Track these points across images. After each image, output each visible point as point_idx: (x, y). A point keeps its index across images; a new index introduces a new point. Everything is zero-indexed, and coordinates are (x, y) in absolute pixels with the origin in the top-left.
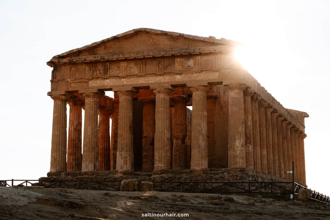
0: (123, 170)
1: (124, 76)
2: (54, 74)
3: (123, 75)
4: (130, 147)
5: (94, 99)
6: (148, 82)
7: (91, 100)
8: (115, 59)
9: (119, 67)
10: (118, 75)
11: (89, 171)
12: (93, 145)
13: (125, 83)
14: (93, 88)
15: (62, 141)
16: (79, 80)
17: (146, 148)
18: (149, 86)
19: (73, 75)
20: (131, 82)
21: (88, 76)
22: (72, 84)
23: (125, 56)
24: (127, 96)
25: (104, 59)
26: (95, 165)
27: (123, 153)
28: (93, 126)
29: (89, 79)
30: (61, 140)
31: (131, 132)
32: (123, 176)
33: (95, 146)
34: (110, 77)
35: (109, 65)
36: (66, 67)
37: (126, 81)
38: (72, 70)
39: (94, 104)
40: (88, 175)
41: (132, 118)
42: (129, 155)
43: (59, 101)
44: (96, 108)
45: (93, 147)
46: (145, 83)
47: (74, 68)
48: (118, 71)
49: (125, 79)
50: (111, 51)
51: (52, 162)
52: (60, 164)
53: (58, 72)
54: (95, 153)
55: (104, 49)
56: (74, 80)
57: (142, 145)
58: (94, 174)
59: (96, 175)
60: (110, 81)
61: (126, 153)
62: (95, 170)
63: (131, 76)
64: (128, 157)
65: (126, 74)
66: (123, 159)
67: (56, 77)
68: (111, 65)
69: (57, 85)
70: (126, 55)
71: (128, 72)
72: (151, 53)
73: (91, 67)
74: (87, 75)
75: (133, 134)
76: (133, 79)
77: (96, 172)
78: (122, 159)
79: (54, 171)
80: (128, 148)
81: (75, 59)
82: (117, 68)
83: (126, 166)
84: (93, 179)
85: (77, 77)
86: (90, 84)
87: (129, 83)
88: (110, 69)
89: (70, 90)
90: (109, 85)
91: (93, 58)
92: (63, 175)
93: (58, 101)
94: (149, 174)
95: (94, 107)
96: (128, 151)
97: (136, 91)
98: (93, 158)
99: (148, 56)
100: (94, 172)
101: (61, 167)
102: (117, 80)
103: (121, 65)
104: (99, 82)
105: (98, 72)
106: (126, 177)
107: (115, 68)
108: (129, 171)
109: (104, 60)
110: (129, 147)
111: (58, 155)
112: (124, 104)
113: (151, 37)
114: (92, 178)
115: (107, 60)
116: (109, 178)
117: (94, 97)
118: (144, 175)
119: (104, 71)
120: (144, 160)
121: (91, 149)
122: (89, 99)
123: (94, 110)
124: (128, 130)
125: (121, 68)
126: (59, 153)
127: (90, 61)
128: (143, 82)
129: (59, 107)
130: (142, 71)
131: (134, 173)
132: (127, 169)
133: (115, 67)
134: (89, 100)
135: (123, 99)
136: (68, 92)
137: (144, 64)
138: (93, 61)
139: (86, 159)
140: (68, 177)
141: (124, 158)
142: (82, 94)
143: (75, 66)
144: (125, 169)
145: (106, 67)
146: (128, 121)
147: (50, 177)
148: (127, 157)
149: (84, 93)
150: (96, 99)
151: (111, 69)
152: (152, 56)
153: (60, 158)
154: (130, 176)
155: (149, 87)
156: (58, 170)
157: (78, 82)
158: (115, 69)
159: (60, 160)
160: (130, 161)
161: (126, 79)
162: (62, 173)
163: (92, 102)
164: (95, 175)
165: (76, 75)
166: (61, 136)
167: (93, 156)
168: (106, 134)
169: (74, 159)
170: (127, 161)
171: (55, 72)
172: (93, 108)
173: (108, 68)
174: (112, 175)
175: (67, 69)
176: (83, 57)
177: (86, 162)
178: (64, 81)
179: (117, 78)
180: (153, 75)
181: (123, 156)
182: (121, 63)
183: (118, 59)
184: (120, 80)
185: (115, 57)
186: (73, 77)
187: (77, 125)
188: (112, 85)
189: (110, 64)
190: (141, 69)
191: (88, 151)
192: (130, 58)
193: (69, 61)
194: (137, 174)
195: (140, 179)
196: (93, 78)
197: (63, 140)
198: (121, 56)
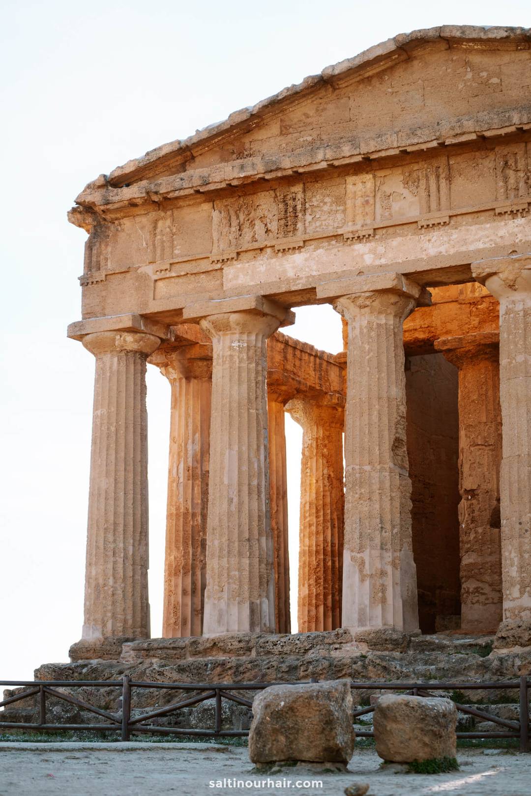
0: (367, 628)
1: (361, 234)
2: (94, 252)
3: (358, 227)
4: (395, 531)
5: (245, 337)
6: (464, 249)
7: (236, 344)
8: (324, 165)
9: (340, 200)
10: (340, 232)
11: (230, 634)
12: (246, 528)
13: (368, 260)
14: (239, 292)
15: (125, 514)
16: (188, 268)
17: (472, 536)
18: (470, 264)
19: (163, 250)
20: (390, 255)
21: (220, 247)
22: (160, 284)
23: (364, 149)
24: (380, 313)
25: (277, 169)
26: (254, 611)
27: (366, 555)
28: (245, 448)
29: (225, 258)
30: (121, 510)
31: (402, 467)
32: (370, 656)
33: (256, 532)
34: (304, 242)
35: (300, 196)
36: (138, 219)
37: (370, 251)
38: (158, 230)
39: (248, 358)
40: (225, 651)
41: (403, 409)
42: (394, 564)
43: (112, 356)
44: (257, 373)
45: (247, 535)
46: (452, 252)
47: (168, 222)
48: (340, 216)
49: (368, 244)
50: (309, 139)
51: (88, 603)
52: (119, 610)
53: (107, 245)
54: (256, 561)
55: (281, 134)
56: (168, 267)
57: (458, 524)
58: (249, 649)
59: (258, 653)
60: (306, 260)
61: (382, 557)
62: (258, 630)
63: (391, 230)
64: (389, 569)
65: (368, 221)
66: (367, 583)
67: (102, 263)
68: (309, 194)
69: (104, 293)
70: (368, 145)
71: (378, 217)
72: (469, 125)
73: (232, 213)
74: (216, 245)
75: (410, 476)
76: (399, 239)
77: (260, 637)
78: (362, 580)
79: (95, 636)
80: (387, 535)
81: (166, 184)
82: (333, 202)
83: (383, 610)
84: (241, 669)
85: (178, 256)
86: (230, 276)
87: (383, 261)
88: (304, 210)
89: (154, 307)
90: (302, 275)
91: (236, 170)
92: (128, 654)
93: (107, 358)
94: (482, 641)
95: (249, 369)
96: (389, 546)
97: (415, 292)
98: (246, 580)
99: (456, 135)
100: (248, 642)
101: (125, 621)
102: (335, 251)
103: (350, 187)
104: (263, 269)
105: (259, 228)
106: (380, 657)
107: (325, 203)
108: (394, 630)
109: (279, 174)
110: (393, 527)
111: (111, 572)
112: (367, 347)
113: (467, 63)
114: (238, 666)
115: (290, 172)
116: (309, 663)
117: (244, 329)
118: (458, 649)
119: (283, 222)
120: (469, 585)
121: (236, 544)
122: (228, 338)
123: (249, 381)
124: (387, 454)
125: (349, 203)
126: (115, 563)
127: (223, 185)
128: (443, 249)
129: (115, 379)
130: (434, 205)
131: (417, 640)
132: (385, 624)
133: (327, 200)
134: (227, 343)
135: (361, 329)
136: (144, 317)
137: (443, 176)
138: (235, 183)
139: (216, 587)
140: (148, 661)
141: (371, 576)
142: (196, 321)
143: (169, 213)
144: (377, 624)
145: (290, 202)
146: (385, 420)
147: (80, 662)
148: (383, 573)
149: (205, 317)
150: (253, 337)
151: (309, 212)
152: (473, 137)
153: (120, 585)
154: (397, 654)
155: (468, 266)
156: (109, 634)
157: (183, 273)
158: (326, 208)
159: (119, 592)
160: (398, 589)
161: (373, 244)
162: (127, 647)
163: (240, 352)
164: (254, 653)
165: (172, 247)
166: (121, 494)
167: (246, 573)
168: (328, 493)
169: (189, 589)
170: (383, 589)
171: (98, 244)
172: (244, 375)
173: (299, 207)
174: (323, 653)
175: (142, 228)
176: (195, 174)
177: (219, 599)
178: (128, 275)
179: (333, 242)
180: (482, 217)
181: (367, 570)
182: (351, 179)
183: (336, 163)
184: (347, 249)
185: (320, 156)
186: (162, 259)
187: (199, 457)
188: (314, 273)
189: (304, 191)
190: (433, 198)
191: (225, 552)
192: (383, 154)
193: (144, 195)
194: (431, 643)
195: (441, 665)
196: (238, 254)
197: (131, 511)
198: (347, 150)
